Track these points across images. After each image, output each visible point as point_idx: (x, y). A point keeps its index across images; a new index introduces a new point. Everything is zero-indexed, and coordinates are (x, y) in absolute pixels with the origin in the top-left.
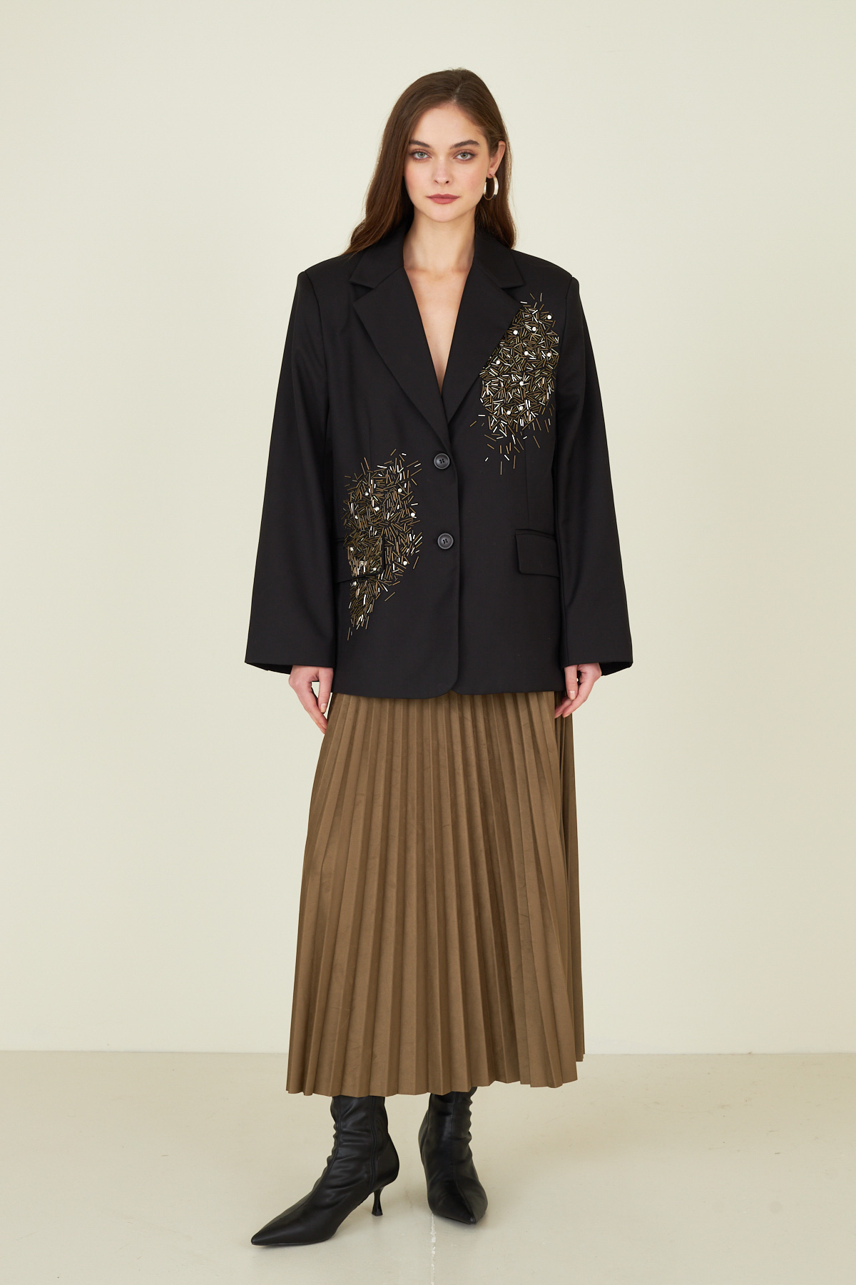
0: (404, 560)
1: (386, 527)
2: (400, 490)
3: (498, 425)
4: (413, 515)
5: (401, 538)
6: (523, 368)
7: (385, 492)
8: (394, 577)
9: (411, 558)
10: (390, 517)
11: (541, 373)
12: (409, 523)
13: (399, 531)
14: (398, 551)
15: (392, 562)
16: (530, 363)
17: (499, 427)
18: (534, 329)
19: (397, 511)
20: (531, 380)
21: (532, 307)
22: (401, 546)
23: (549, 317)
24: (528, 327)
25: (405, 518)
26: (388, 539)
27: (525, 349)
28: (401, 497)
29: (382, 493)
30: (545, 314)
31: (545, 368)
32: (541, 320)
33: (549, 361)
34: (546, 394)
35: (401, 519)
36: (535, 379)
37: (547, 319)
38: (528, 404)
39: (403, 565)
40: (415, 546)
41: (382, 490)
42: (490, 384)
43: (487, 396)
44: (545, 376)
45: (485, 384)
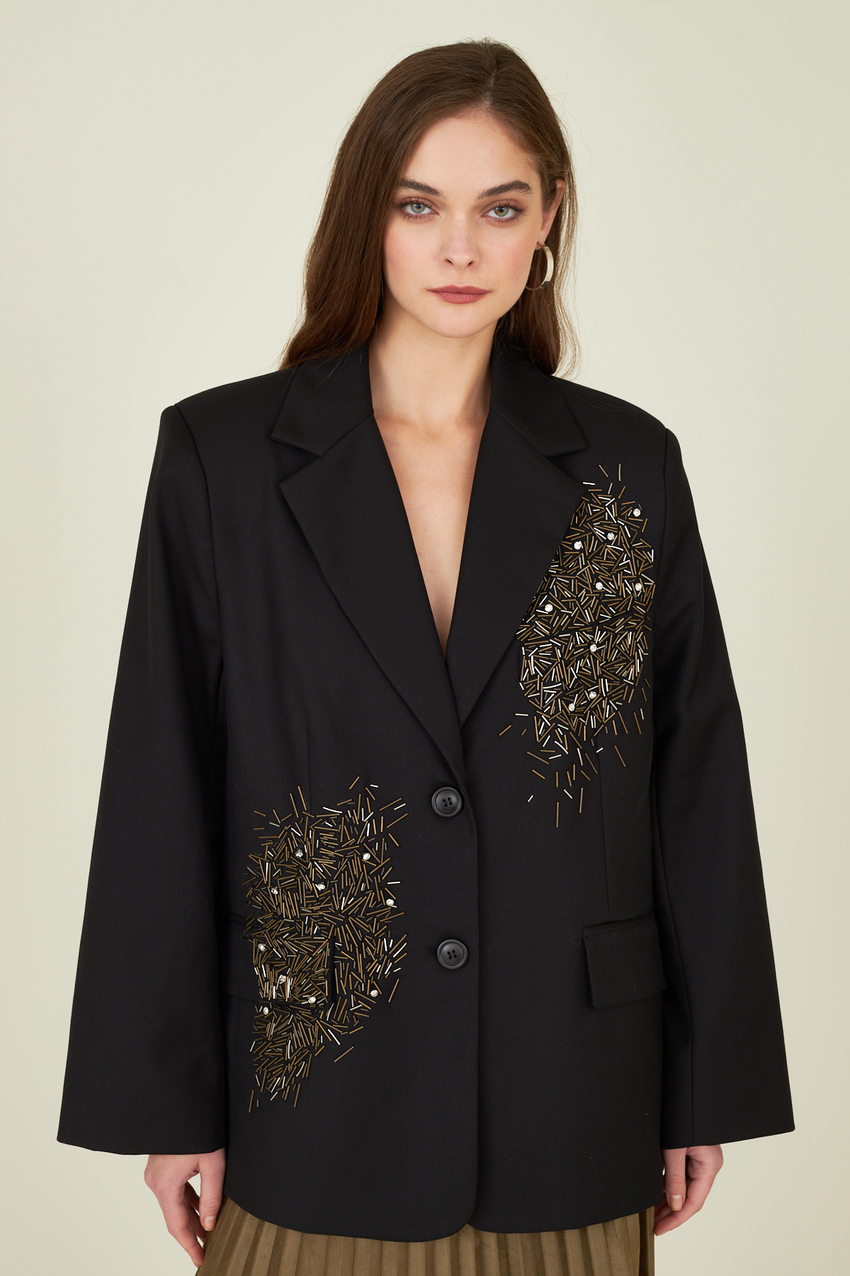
0: (373, 988)
1: (339, 924)
2: (366, 857)
3: (552, 733)
4: (391, 902)
5: (367, 945)
6: (594, 615)
7: (338, 859)
8: (351, 1019)
9: (385, 984)
10: (347, 905)
11: (627, 624)
12: (383, 917)
13: (364, 934)
14: (361, 971)
15: (350, 992)
16: (606, 605)
17: (554, 737)
18: (611, 536)
19: (363, 894)
20: (608, 639)
21: (604, 493)
22: (368, 960)
23: (637, 513)
24: (599, 532)
25: (375, 909)
26: (343, 948)
27: (596, 578)
28: (370, 868)
29: (331, 858)
30: (628, 506)
31: (632, 613)
32: (623, 517)
33: (639, 599)
34: (634, 663)
35: (368, 910)
36: (615, 636)
37: (632, 515)
38: (605, 685)
39: (370, 996)
40: (393, 960)
41: (332, 853)
42: (537, 653)
43: (531, 677)
44: (634, 630)
45: (527, 653)
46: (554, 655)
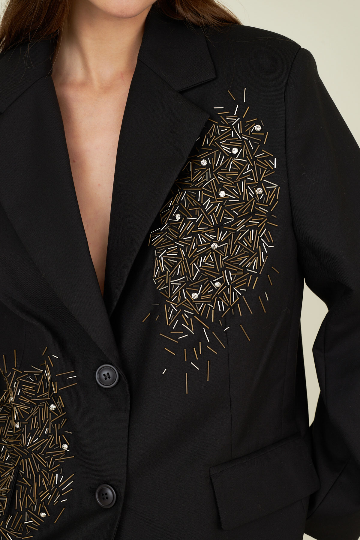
0: (43, 510)
1: (24, 457)
2: (53, 407)
3: (180, 318)
4: (65, 447)
5: (42, 477)
6: (218, 219)
7: (31, 405)
9: (53, 510)
10: (32, 443)
11: (248, 223)
12: (58, 457)
13: (42, 467)
14: (35, 495)
15: (25, 510)
16: (229, 209)
17: (181, 321)
18: (235, 151)
19: (45, 436)
20: (230, 237)
21: (231, 114)
22: (41, 489)
23: (258, 128)
24: (225, 149)
25: (53, 449)
26: (25, 475)
27: (220, 187)
28: (53, 416)
29: (27, 405)
30: (251, 123)
31: (253, 214)
32: (247, 133)
33: (261, 201)
34: (258, 255)
35: (48, 449)
36: (236, 234)
37: (255, 131)
39: (40, 516)
40: (61, 493)
41: (28, 401)
42: (165, 254)
43: (162, 273)
44: (256, 228)
45: (158, 255)
46: (179, 254)
